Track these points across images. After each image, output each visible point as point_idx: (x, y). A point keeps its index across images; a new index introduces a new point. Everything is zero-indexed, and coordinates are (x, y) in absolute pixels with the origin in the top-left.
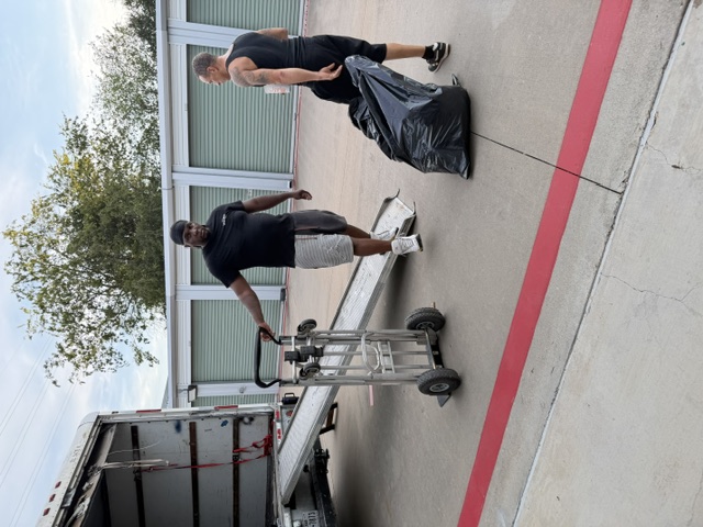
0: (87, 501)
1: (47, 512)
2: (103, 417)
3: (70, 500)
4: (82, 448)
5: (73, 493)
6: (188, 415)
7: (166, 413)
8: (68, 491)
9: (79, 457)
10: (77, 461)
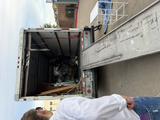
0: (28, 62)
1: (18, 67)
2: (26, 30)
3: (24, 63)
4: (22, 44)
5: (24, 61)
6: (53, 31)
7: (46, 30)
8: (22, 60)
9: (22, 47)
10: (22, 49)
